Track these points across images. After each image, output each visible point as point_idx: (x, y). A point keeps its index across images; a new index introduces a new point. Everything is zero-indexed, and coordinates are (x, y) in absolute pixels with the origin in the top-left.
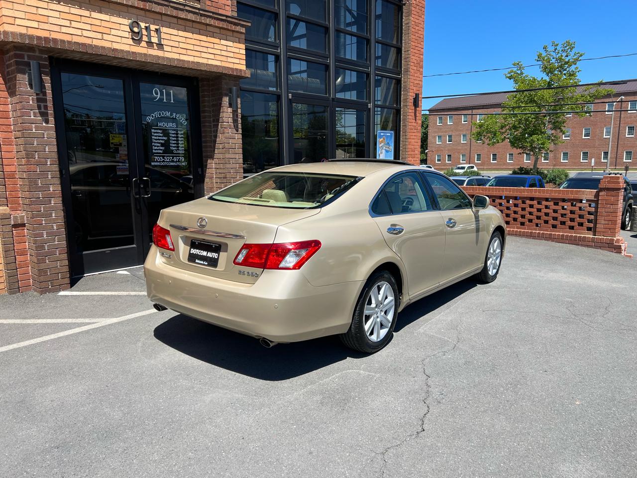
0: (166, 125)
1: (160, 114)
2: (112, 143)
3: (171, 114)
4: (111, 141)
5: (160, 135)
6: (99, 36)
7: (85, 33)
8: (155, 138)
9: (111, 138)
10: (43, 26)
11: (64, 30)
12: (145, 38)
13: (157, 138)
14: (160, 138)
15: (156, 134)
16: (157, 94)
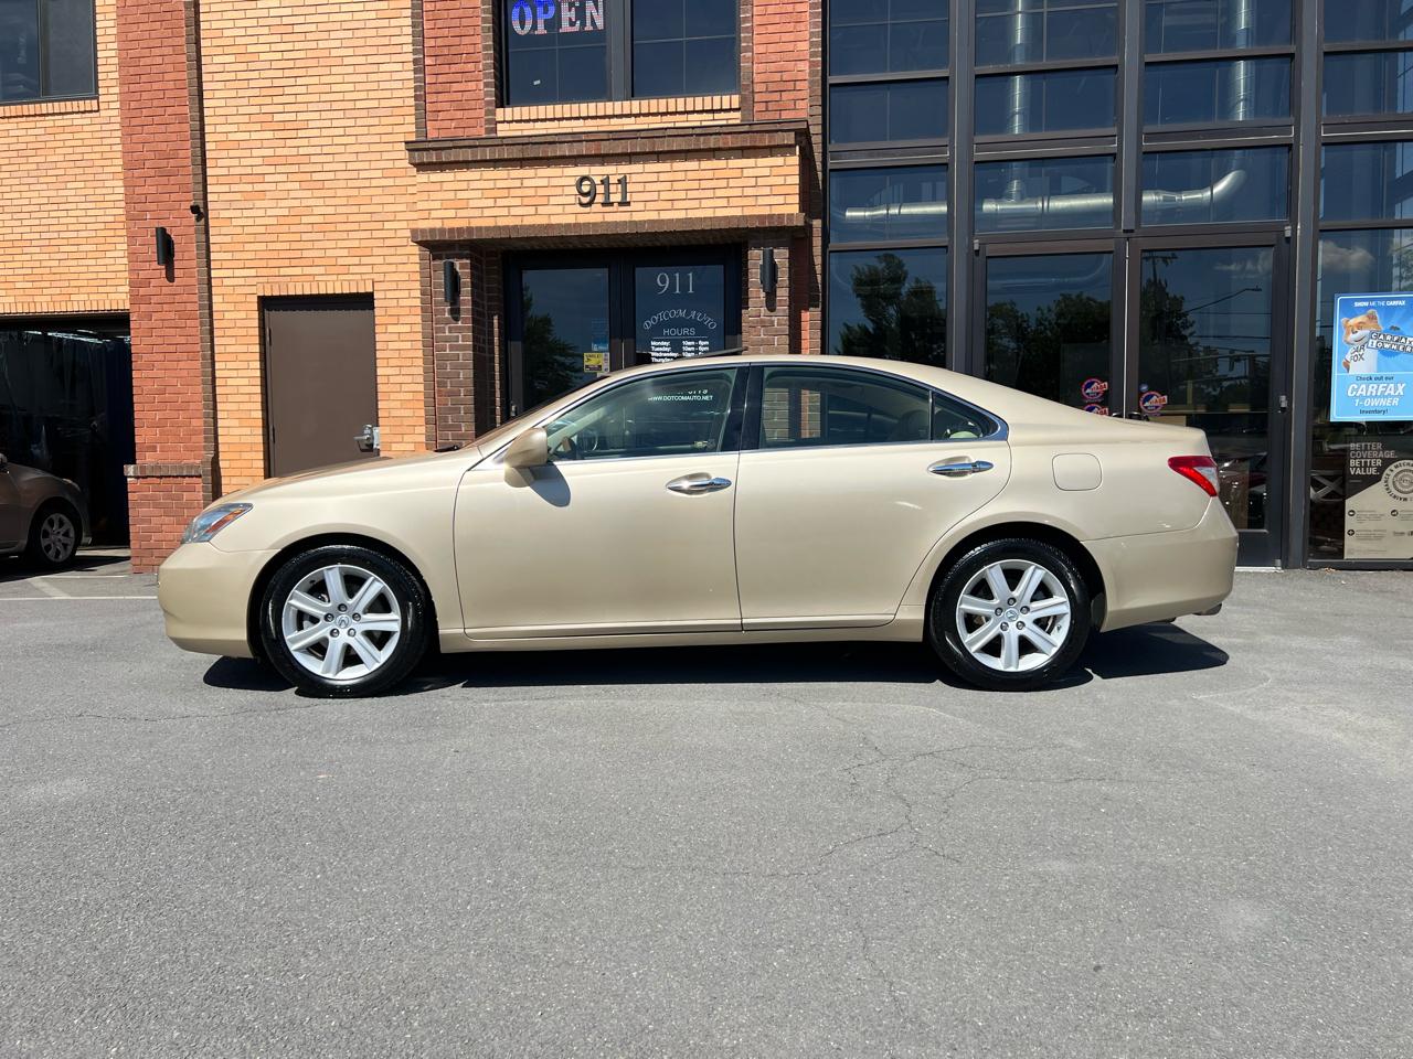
0: (677, 331)
1: (667, 315)
2: (587, 366)
3: (688, 314)
4: (586, 364)
5: (666, 349)
6: (532, 210)
7: (514, 211)
8: (657, 355)
9: (585, 359)
10: (462, 213)
11: (487, 212)
12: (600, 199)
13: (661, 354)
14: (665, 355)
15: (657, 349)
16: (663, 281)
